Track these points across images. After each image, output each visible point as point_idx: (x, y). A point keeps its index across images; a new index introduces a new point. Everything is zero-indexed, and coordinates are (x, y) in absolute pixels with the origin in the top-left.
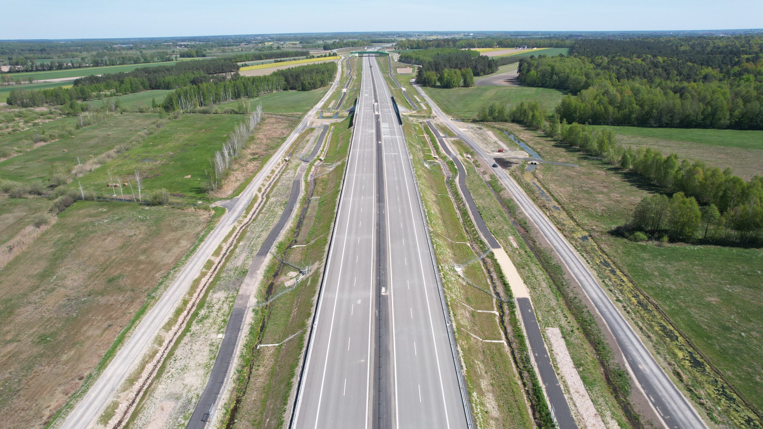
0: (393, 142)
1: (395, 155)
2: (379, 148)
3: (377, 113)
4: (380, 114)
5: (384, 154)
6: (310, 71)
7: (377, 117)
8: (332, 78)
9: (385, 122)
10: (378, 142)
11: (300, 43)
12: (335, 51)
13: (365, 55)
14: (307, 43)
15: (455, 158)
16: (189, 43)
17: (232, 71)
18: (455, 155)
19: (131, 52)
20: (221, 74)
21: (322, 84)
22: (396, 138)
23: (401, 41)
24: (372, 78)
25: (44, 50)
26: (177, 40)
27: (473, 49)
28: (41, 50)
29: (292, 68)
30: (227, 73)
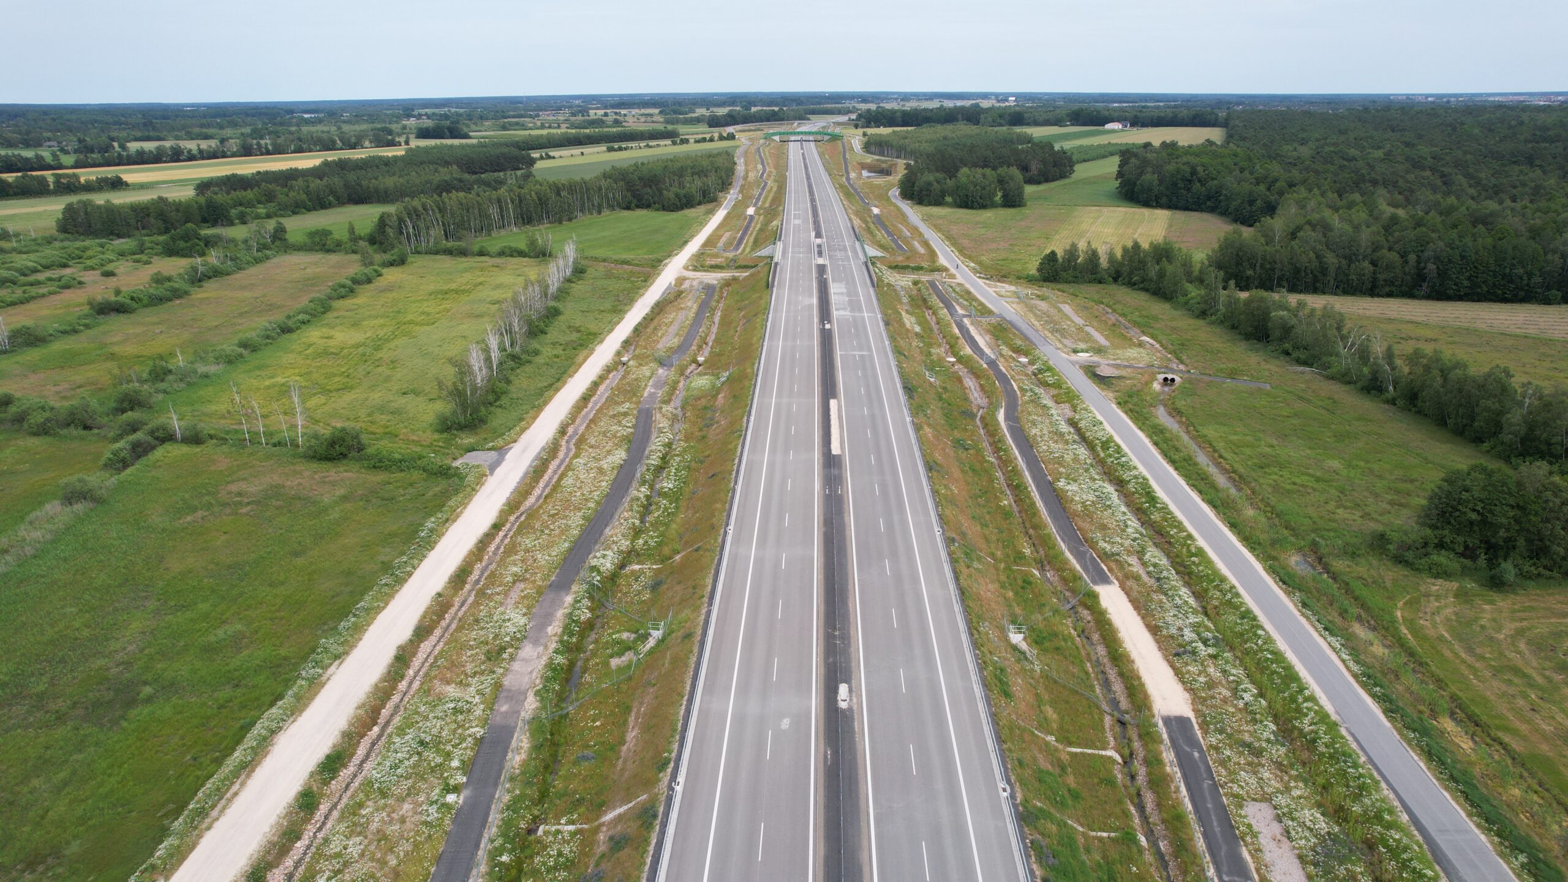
0: (858, 326)
1: (862, 357)
2: (826, 339)
3: (820, 261)
4: (827, 262)
5: (838, 354)
6: (679, 170)
7: (822, 269)
8: (725, 185)
9: (840, 281)
10: (824, 325)
11: (661, 111)
12: (731, 129)
13: (793, 138)
14: (676, 112)
15: (992, 364)
16: (437, 111)
17: (519, 169)
18: (993, 356)
19: (320, 128)
20: (496, 174)
21: (704, 197)
22: (863, 318)
23: (869, 111)
24: (810, 187)
25: (151, 123)
26: (414, 105)
27: (1018, 130)
28: (145, 124)
29: (643, 164)
30: (509, 173)
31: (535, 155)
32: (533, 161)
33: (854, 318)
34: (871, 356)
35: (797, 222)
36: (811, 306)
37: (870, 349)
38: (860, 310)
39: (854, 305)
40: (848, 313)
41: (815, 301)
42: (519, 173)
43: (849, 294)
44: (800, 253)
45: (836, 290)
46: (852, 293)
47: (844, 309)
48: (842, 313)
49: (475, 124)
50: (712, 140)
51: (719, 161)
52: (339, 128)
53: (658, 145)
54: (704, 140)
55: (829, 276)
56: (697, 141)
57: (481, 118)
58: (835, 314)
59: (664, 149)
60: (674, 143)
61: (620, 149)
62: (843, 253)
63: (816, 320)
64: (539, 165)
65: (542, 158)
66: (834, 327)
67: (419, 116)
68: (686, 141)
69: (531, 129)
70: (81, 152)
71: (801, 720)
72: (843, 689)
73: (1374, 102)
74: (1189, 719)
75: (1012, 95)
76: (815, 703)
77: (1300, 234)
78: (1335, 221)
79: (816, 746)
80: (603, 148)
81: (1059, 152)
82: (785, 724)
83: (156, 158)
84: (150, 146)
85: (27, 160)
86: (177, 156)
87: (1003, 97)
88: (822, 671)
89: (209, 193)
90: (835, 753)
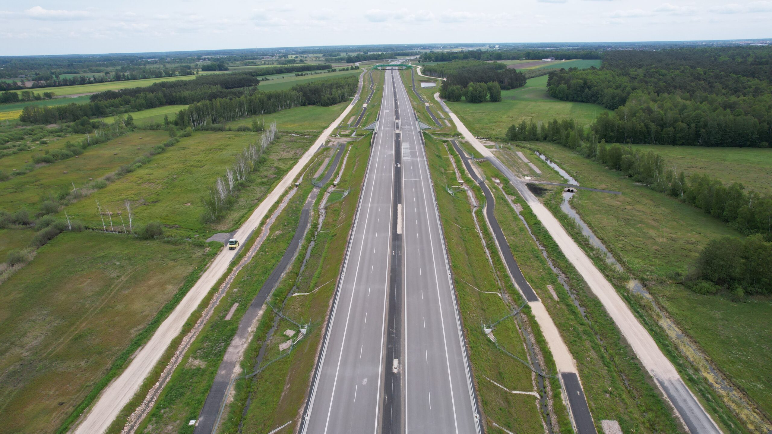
0: (414, 164)
1: (415, 181)
2: (398, 172)
3: (397, 131)
4: (401, 132)
5: (403, 179)
6: (331, 86)
7: (398, 135)
8: (352, 93)
9: (406, 141)
10: (397, 165)
11: (324, 56)
12: (357, 64)
13: (388, 68)
14: (330, 56)
15: (481, 183)
16: (213, 57)
17: (251, 86)
18: (482, 180)
19: (155, 66)
20: (239, 89)
21: (342, 99)
22: (417, 161)
23: (426, 53)
24: (395, 93)
25: (72, 65)
26: (202, 54)
27: (499, 62)
28: (69, 65)
29: (312, 83)
30: (245, 88)
31: (259, 78)
32: (258, 82)
33: (412, 161)
34: (420, 181)
35: (387, 111)
36: (391, 155)
37: (420, 177)
38: (416, 157)
39: (413, 154)
40: (409, 158)
41: (393, 152)
42: (250, 88)
43: (411, 149)
44: (387, 127)
45: (405, 146)
46: (412, 148)
47: (408, 156)
48: (407, 158)
49: (232, 63)
50: (347, 70)
51: (350, 81)
52: (165, 66)
53: (321, 73)
54: (344, 70)
55: (401, 139)
56: (340, 70)
57: (235, 60)
58: (403, 159)
59: (324, 75)
60: (329, 72)
61: (302, 75)
62: (409, 127)
63: (393, 162)
64: (261, 84)
65: (263, 80)
66: (402, 166)
67: (205, 59)
68: (334, 70)
69: (259, 65)
70: (35, 80)
71: (373, 380)
72: (396, 362)
73: (676, 45)
74: (575, 374)
75: (498, 44)
76: (380, 370)
77: (637, 115)
78: (654, 107)
79: (380, 393)
80: (293, 74)
81: (518, 73)
82: (365, 381)
83: (73, 83)
84: (70, 77)
85: (9, 84)
86: (83, 82)
87: (492, 46)
88: (385, 352)
89: (97, 101)
90: (389, 398)
